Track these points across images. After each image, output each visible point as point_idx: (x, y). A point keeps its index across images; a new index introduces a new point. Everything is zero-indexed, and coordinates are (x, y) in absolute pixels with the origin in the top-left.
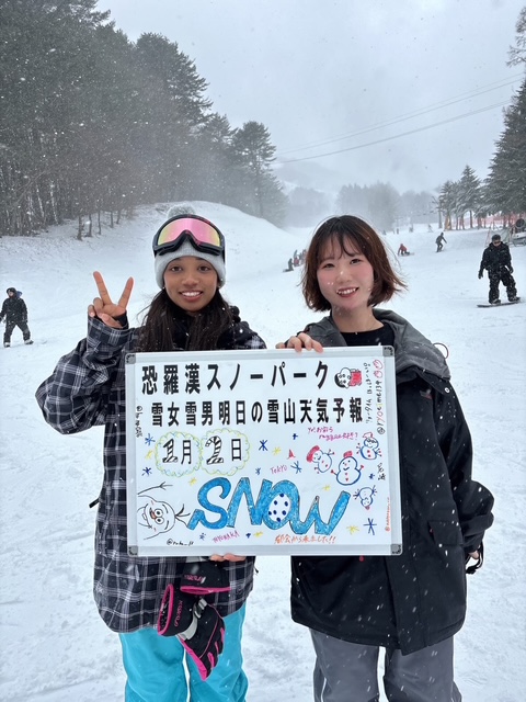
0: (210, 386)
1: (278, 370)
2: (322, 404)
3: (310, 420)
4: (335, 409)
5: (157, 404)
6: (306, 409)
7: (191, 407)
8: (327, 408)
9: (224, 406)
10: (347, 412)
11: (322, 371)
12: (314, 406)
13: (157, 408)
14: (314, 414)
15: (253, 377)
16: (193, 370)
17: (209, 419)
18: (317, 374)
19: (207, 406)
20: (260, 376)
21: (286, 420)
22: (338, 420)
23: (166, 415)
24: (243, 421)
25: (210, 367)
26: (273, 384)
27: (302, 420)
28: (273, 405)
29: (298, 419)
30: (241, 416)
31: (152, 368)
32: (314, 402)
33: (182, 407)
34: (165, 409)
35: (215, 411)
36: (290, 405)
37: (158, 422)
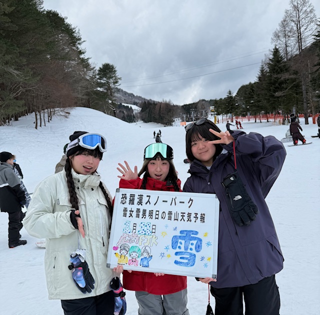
0: (146, 203)
1: (174, 200)
2: (189, 215)
3: (184, 221)
4: (194, 217)
5: (126, 208)
6: (183, 216)
7: (138, 211)
8: (191, 216)
9: (151, 212)
10: (199, 219)
11: (191, 202)
12: (186, 215)
13: (125, 210)
14: (186, 218)
15: (163, 201)
16: (141, 196)
17: (145, 216)
18: (189, 203)
19: (145, 211)
20: (166, 201)
21: (175, 220)
22: (195, 222)
23: (128, 213)
24: (158, 218)
25: (147, 196)
26: (171, 205)
27: (181, 220)
28: (170, 213)
29: (179, 219)
30: (157, 216)
31: (126, 194)
32: (186, 213)
33: (135, 210)
34: (128, 211)
35: (147, 214)
36: (177, 214)
37: (125, 215)
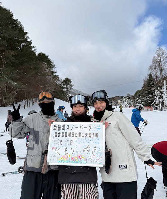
0: (67, 129)
1: (81, 126)
2: (90, 134)
4: (92, 135)
6: (86, 135)
9: (70, 133)
10: (95, 136)
11: (90, 127)
12: (88, 134)
13: (56, 133)
14: (88, 136)
15: (76, 128)
16: (64, 126)
17: (66, 136)
19: (66, 133)
20: (78, 128)
21: (82, 137)
22: (93, 137)
23: (58, 135)
24: (73, 137)
25: (67, 125)
26: (80, 129)
29: (85, 136)
30: (73, 136)
31: (56, 125)
32: (88, 133)
33: (61, 133)
35: (68, 134)
36: (83, 134)
37: (56, 136)
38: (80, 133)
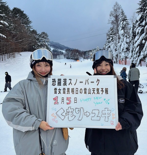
0: (69, 84)
1: (87, 81)
2: (98, 90)
3: (95, 94)
4: (101, 91)
5: (56, 88)
6: (94, 91)
7: (64, 89)
9: (73, 89)
10: (104, 92)
11: (98, 81)
12: (96, 90)
13: (56, 89)
14: (96, 92)
15: (80, 82)
16: (65, 80)
17: (69, 93)
18: (97, 82)
19: (68, 89)
20: (82, 82)
21: (89, 93)
22: (102, 94)
24: (77, 93)
25: (69, 79)
26: (85, 84)
27: (93, 94)
31: (55, 79)
32: (96, 89)
33: (62, 89)
34: (58, 90)
35: (70, 90)
36: (90, 90)
37: (56, 93)
38: (85, 89)
